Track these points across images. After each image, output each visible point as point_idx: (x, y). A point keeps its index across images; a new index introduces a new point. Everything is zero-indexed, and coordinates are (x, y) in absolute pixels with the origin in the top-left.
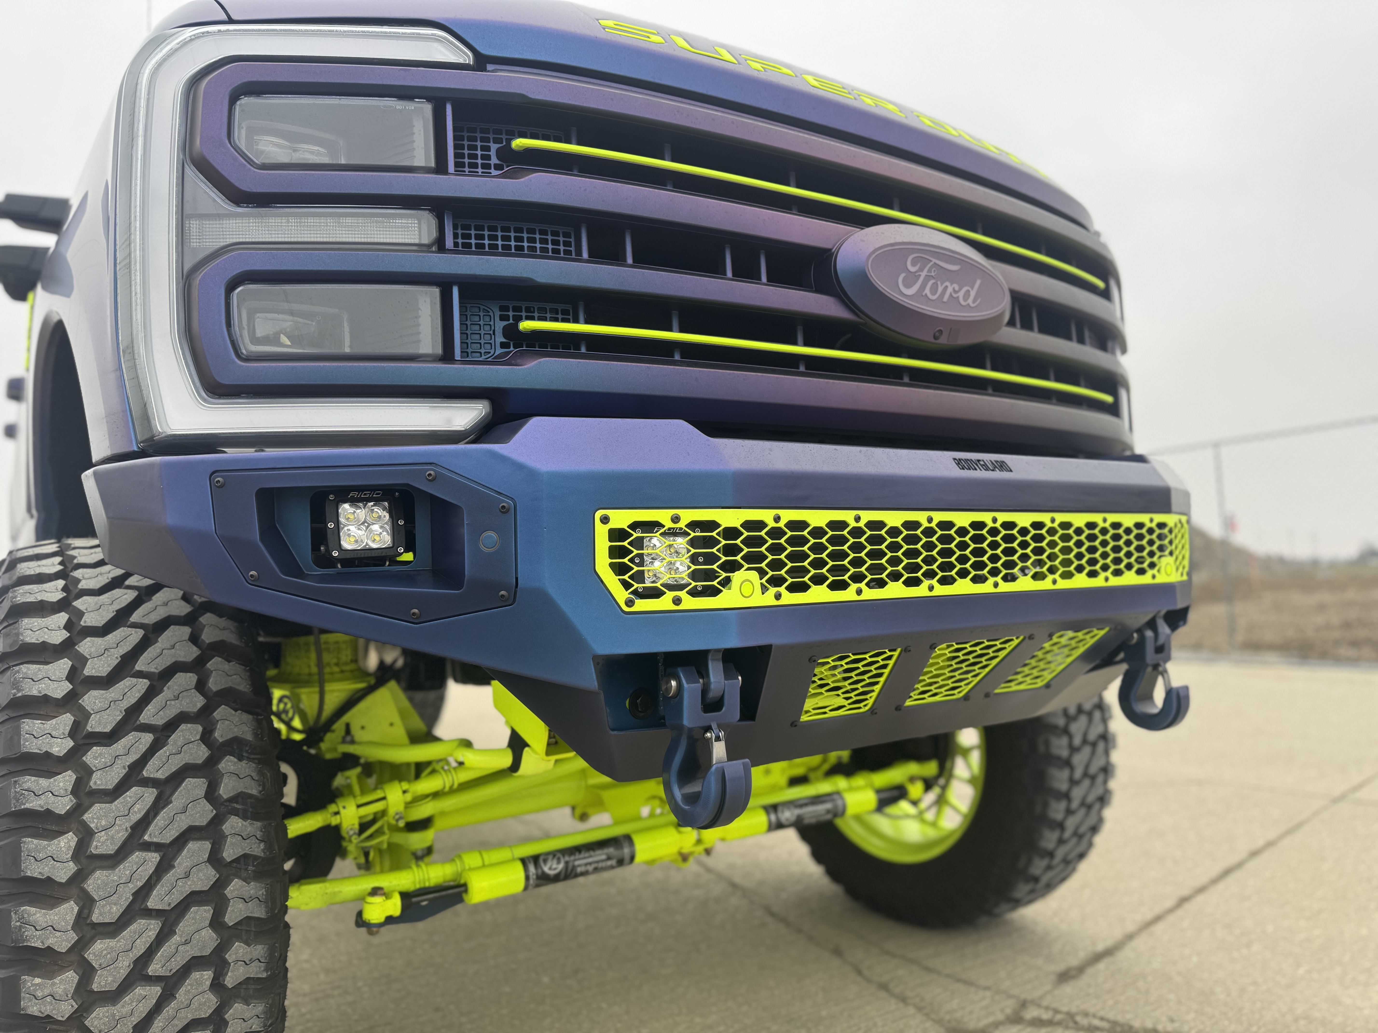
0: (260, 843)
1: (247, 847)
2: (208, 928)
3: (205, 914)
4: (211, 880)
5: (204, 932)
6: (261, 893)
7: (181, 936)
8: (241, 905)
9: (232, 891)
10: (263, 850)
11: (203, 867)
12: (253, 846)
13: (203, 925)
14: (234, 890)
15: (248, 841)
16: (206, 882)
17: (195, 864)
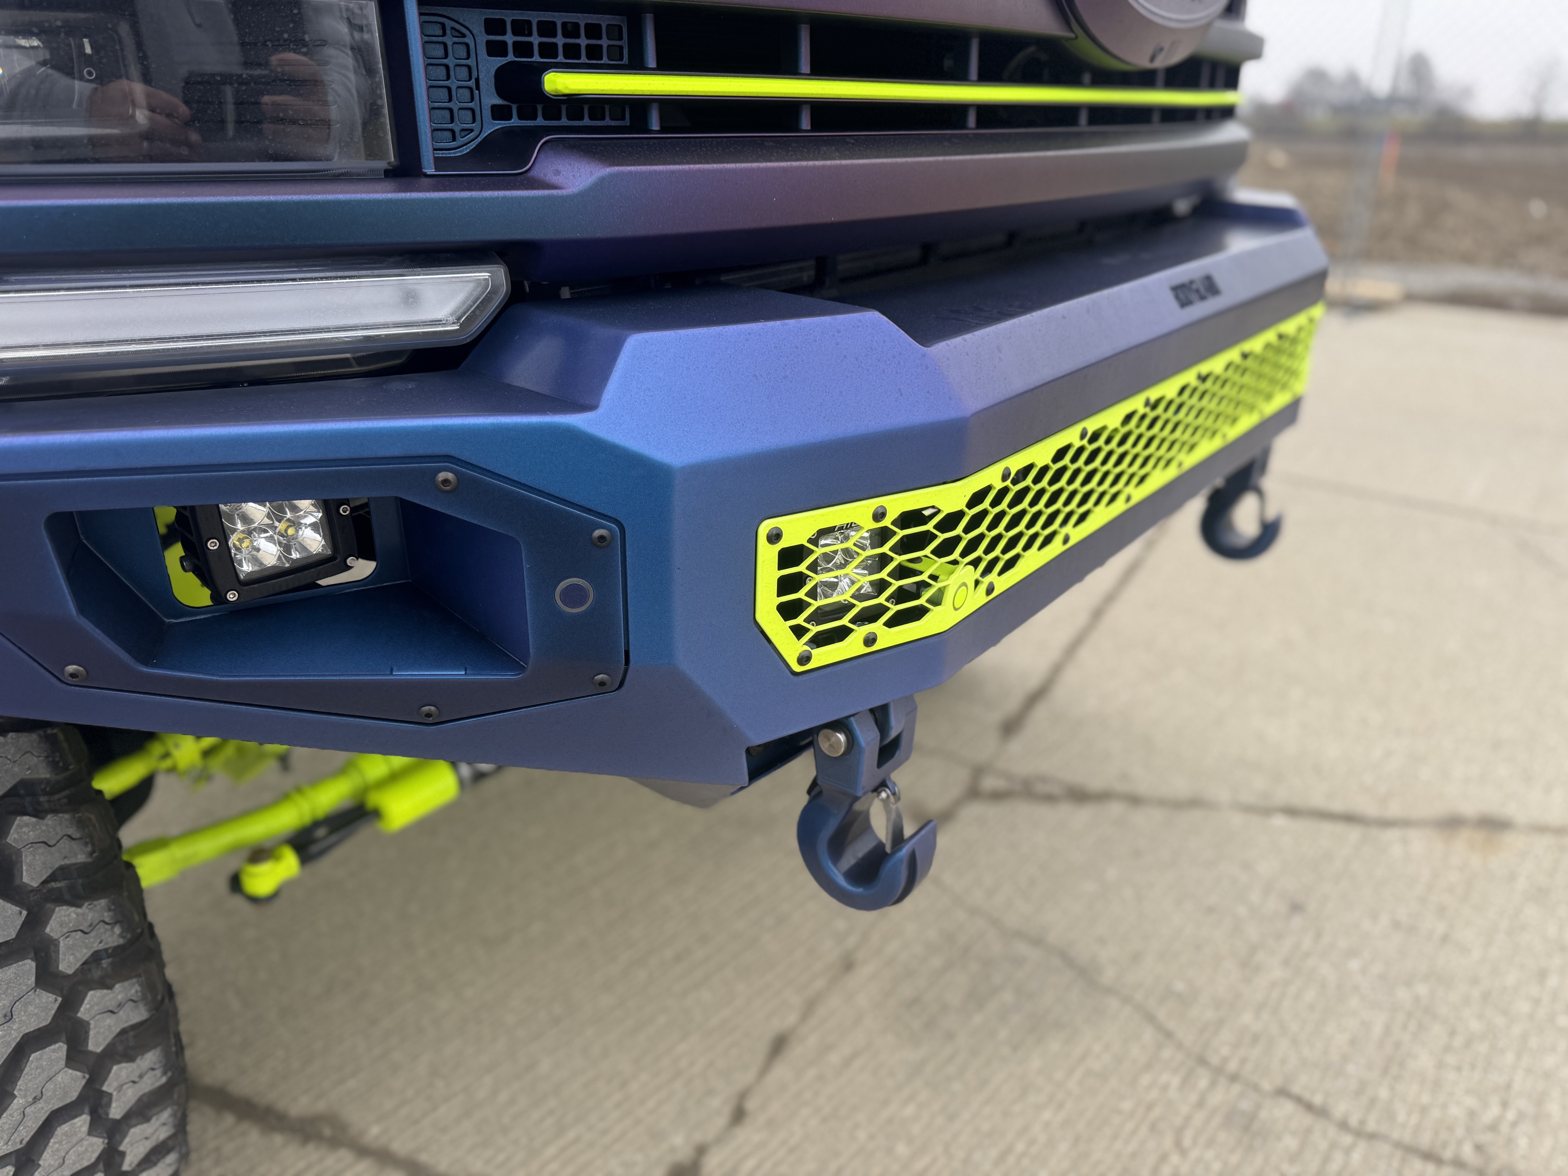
0: (112, 928)
1: (93, 943)
2: (66, 1069)
3: (54, 1056)
4: (50, 1010)
5: (59, 1078)
6: (133, 991)
7: (25, 1096)
8: (109, 1020)
9: (89, 1010)
10: (121, 936)
11: (33, 997)
12: (103, 937)
13: (56, 1069)
14: (92, 1007)
15: (92, 934)
16: (43, 1014)
17: (16, 999)
